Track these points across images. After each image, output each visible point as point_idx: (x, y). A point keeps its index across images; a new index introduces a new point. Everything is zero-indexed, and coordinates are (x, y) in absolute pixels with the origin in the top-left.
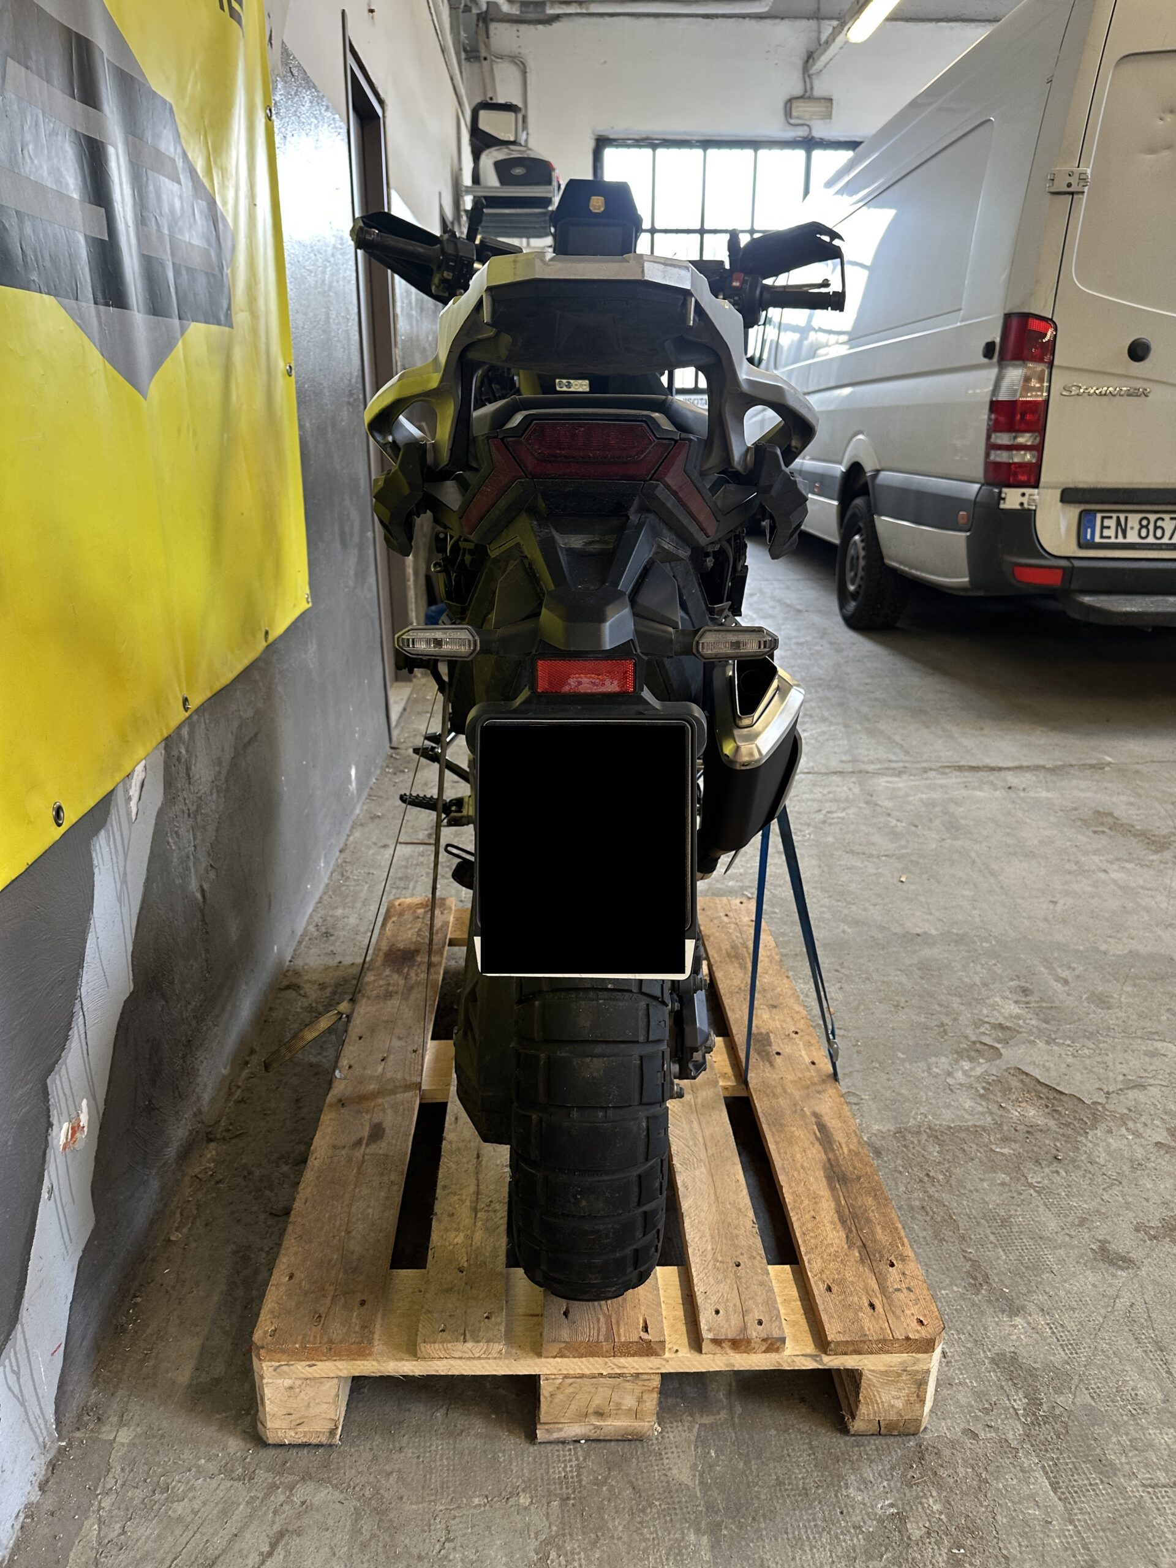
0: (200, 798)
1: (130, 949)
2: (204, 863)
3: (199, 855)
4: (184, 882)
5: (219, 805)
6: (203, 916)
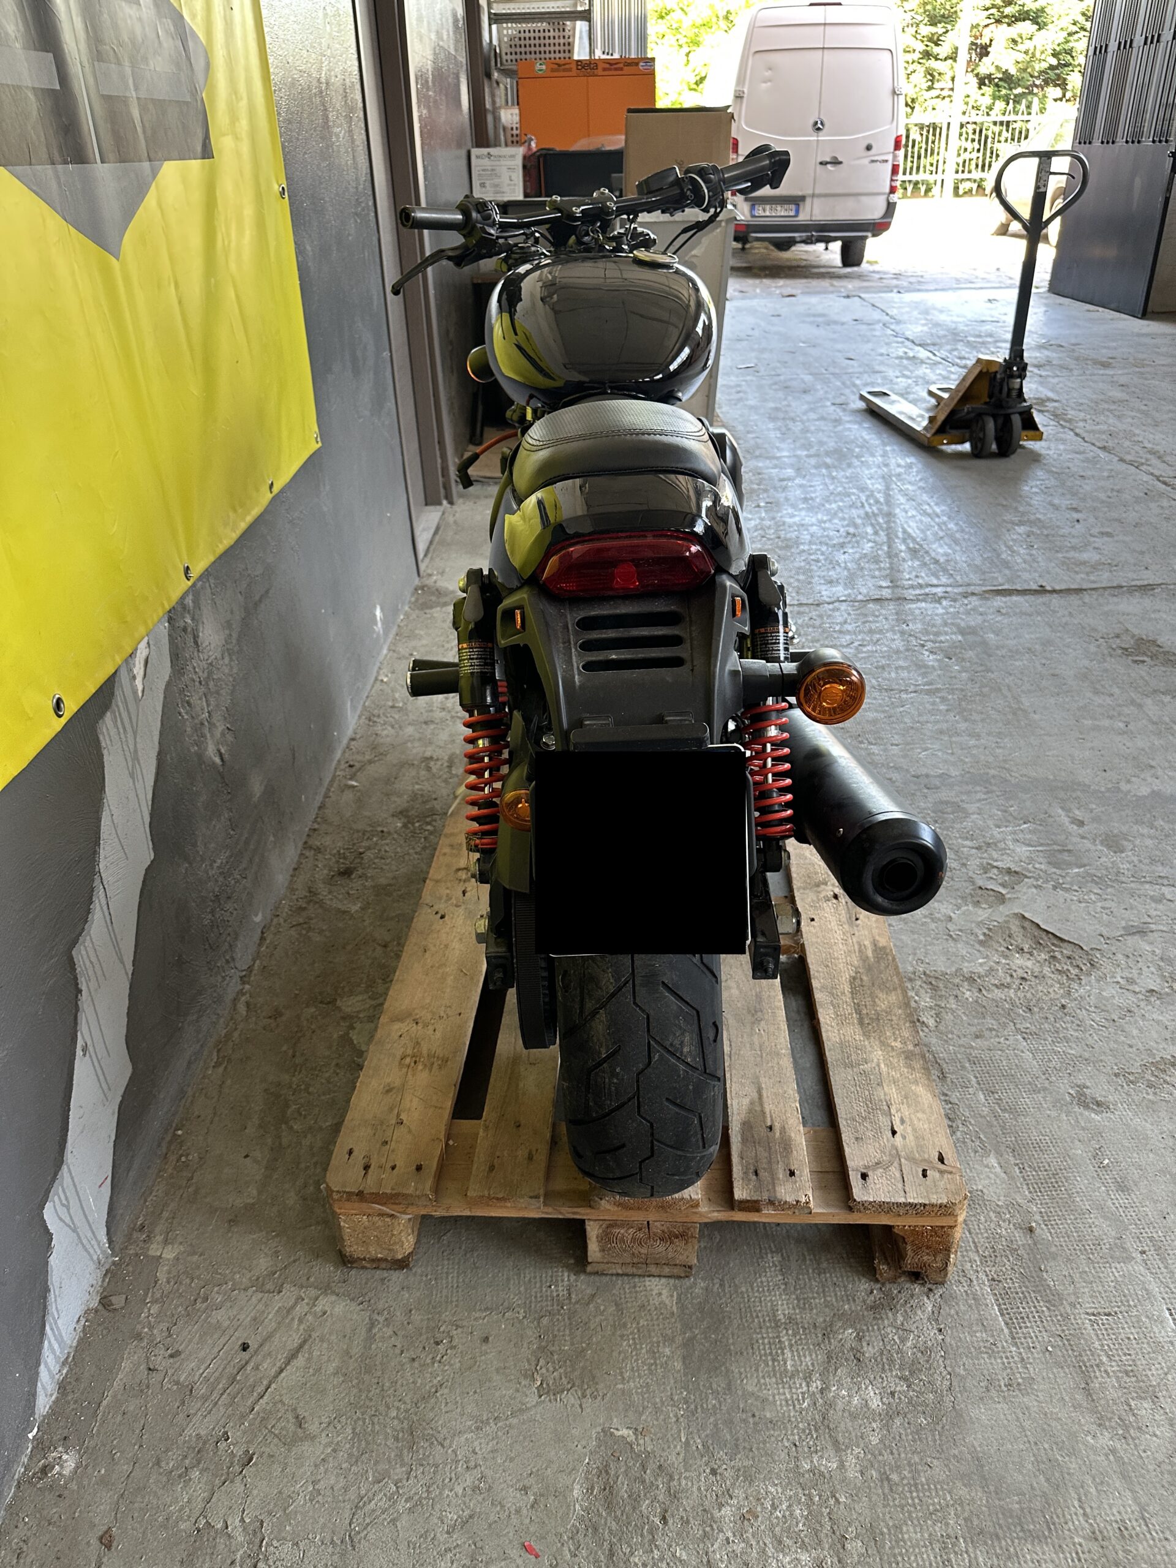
0: (211, 664)
1: (147, 820)
2: (220, 727)
3: (214, 720)
4: (200, 748)
5: (232, 668)
6: (223, 778)
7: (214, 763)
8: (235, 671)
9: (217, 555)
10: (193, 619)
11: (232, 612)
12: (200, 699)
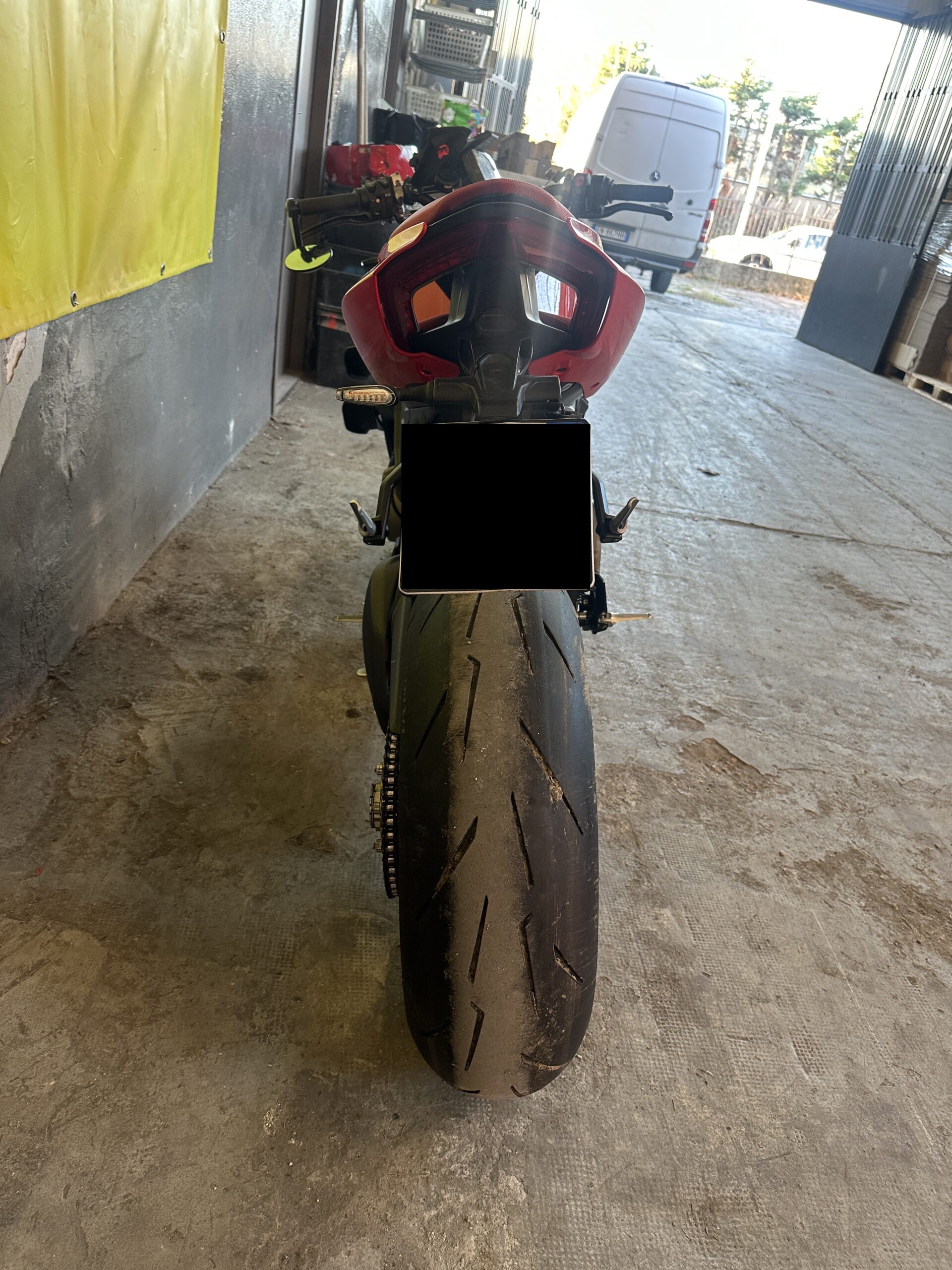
0: (78, 389)
2: (74, 448)
3: (70, 438)
4: (53, 455)
5: (95, 403)
6: (68, 491)
7: (62, 474)
8: (98, 406)
9: (103, 300)
10: (70, 342)
11: (106, 354)
12: (62, 413)
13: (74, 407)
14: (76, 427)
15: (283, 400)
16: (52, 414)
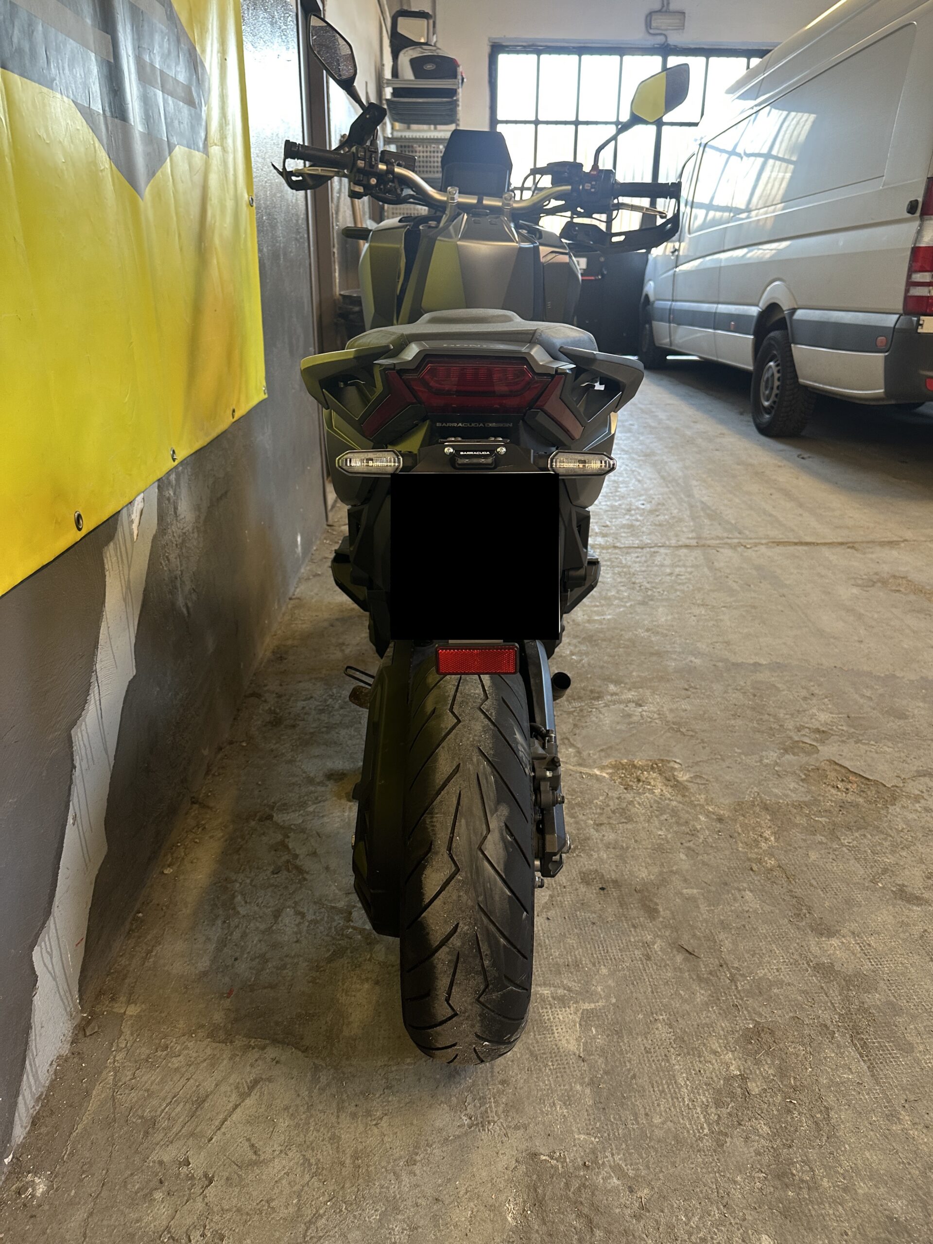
0: (185, 533)
1: (133, 641)
2: (188, 586)
3: (184, 578)
4: (173, 597)
5: (199, 542)
6: (188, 628)
7: (182, 613)
8: (201, 545)
9: (195, 450)
10: (174, 494)
12: (176, 558)
13: (184, 551)
14: (187, 568)
15: (333, 507)
16: (168, 560)
